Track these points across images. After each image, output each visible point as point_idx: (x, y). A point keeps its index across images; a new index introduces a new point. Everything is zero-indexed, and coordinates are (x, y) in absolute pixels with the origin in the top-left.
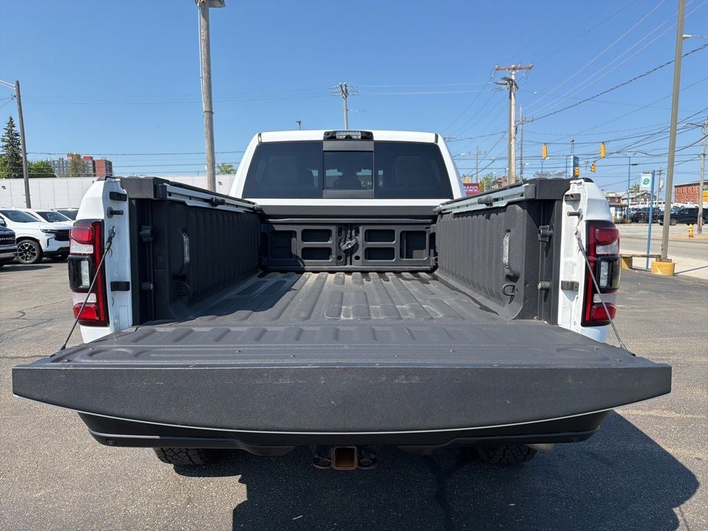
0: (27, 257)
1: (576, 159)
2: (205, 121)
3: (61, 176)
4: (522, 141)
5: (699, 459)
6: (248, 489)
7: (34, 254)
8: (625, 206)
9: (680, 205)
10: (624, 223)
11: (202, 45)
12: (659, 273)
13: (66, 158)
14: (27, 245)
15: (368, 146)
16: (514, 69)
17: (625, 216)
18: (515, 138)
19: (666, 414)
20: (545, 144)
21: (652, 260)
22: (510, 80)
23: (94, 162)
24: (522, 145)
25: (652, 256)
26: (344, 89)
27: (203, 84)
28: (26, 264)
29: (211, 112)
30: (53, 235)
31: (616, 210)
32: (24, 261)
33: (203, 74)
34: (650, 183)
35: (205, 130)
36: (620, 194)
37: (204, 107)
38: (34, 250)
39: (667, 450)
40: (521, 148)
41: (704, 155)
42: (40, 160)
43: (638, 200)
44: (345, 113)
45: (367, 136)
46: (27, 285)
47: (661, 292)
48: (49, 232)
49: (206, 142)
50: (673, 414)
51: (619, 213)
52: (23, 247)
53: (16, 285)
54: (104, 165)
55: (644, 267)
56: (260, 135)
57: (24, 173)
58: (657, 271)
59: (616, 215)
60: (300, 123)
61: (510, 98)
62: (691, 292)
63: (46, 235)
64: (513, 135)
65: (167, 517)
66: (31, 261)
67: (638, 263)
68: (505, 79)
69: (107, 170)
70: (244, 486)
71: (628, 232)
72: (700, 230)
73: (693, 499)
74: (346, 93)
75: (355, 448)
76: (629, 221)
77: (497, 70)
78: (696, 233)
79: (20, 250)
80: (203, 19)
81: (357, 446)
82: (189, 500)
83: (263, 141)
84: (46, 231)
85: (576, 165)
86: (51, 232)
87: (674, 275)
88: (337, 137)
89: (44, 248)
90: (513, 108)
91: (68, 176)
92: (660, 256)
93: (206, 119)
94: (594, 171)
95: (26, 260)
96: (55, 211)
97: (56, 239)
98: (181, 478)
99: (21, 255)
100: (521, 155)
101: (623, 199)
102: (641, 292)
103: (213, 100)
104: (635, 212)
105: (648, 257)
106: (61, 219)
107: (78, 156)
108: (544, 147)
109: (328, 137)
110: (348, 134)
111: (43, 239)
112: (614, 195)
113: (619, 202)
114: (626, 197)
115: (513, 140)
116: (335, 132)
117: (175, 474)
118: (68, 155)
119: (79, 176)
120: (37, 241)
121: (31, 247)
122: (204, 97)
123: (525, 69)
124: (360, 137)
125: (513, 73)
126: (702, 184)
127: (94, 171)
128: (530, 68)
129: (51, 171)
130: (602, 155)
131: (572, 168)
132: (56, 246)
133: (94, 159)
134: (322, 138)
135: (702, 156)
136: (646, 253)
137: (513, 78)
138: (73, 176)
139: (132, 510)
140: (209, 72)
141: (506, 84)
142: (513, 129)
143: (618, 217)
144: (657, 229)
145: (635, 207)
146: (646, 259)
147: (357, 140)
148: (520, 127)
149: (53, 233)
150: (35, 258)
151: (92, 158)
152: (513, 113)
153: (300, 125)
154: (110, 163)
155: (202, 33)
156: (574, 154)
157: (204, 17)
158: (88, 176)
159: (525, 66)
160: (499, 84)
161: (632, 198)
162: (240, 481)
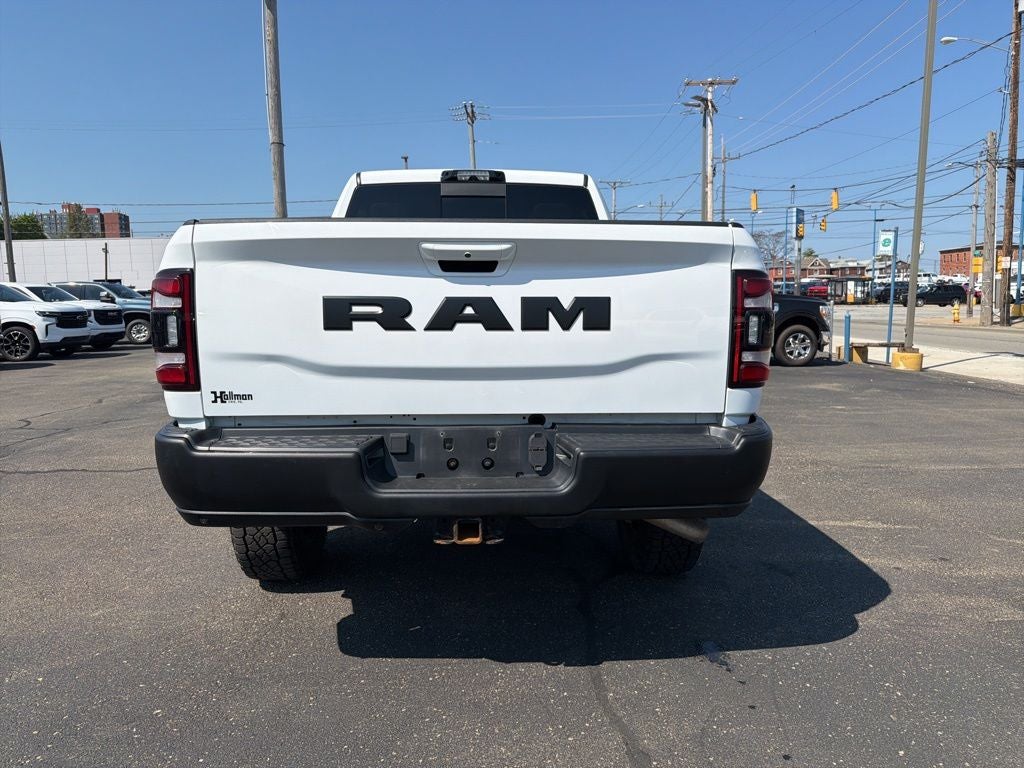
0: (17, 351)
1: (800, 212)
2: (271, 156)
3: (55, 236)
4: (724, 186)
5: (898, 568)
6: (354, 603)
7: (27, 347)
8: (870, 279)
9: (946, 279)
10: (868, 303)
11: (267, 49)
12: (902, 367)
13: (60, 211)
14: (16, 335)
15: (498, 190)
16: (711, 84)
17: (868, 293)
18: (712, 182)
19: (871, 525)
20: (755, 191)
21: (893, 350)
22: (705, 100)
23: (102, 216)
24: (724, 192)
25: (894, 345)
26: (469, 110)
27: (269, 103)
28: (14, 361)
29: (280, 144)
30: (53, 320)
31: (856, 285)
32: (13, 357)
33: (270, 90)
34: (892, 244)
35: (273, 169)
36: (864, 263)
37: (271, 137)
38: (26, 340)
39: (863, 560)
40: (723, 198)
41: (977, 207)
42: (22, 213)
43: (889, 271)
44: (471, 146)
45: (498, 177)
46: (23, 388)
47: (897, 390)
48: (47, 316)
49: (274, 186)
50: (879, 525)
51: (859, 289)
52: (10, 337)
53: (8, 388)
54: (118, 221)
55: (883, 359)
56: (359, 175)
57: (5, 232)
58: (899, 365)
59: (856, 292)
60: (406, 159)
61: (705, 125)
62: (938, 390)
63: (44, 320)
64: (710, 178)
65: (258, 632)
66: (22, 357)
67: (876, 355)
68: (696, 98)
69: (121, 228)
70: (349, 601)
71: (871, 315)
72: (970, 312)
73: (881, 605)
74: (472, 117)
75: (480, 520)
76: (874, 300)
77: (688, 84)
78: (965, 317)
79: (6, 341)
80: (268, 11)
81: (481, 517)
82: (283, 616)
83: (363, 183)
84: (42, 314)
85: (800, 221)
86: (51, 315)
87: (922, 370)
88: (459, 178)
89: (41, 337)
90: (710, 139)
91: (63, 237)
92: (903, 345)
93: (275, 154)
94: (825, 230)
95: (16, 356)
96: (54, 286)
97: (58, 325)
98: (271, 595)
99: (8, 348)
100: (723, 207)
101: (868, 271)
102: (871, 390)
103: (284, 126)
104: (882, 288)
105: (888, 346)
106: (62, 298)
107: (79, 207)
108: (753, 196)
109: (447, 177)
110: (472, 174)
111: (39, 325)
112: (855, 264)
113: (863, 274)
114: (871, 267)
115: (710, 186)
116: (456, 172)
117: (261, 591)
118: (63, 207)
119: (80, 236)
120: (31, 328)
121: (22, 337)
122: (270, 122)
123: (726, 83)
124: (488, 179)
125: (710, 89)
126: (973, 249)
127: (103, 228)
128: (734, 83)
129: (40, 229)
130: (835, 206)
131: (794, 226)
132: (59, 334)
133: (102, 212)
134: (439, 180)
135: (974, 209)
136: (885, 342)
137: (709, 97)
138: (72, 236)
139: (214, 625)
140: (277, 87)
141: (699, 106)
142: (709, 170)
143: (859, 295)
144: (900, 311)
145: (884, 281)
146: (886, 349)
147: (485, 182)
148: (720, 167)
149: (53, 316)
150: (29, 352)
151: (99, 210)
152: (710, 146)
153: (406, 162)
154: (126, 218)
155: (267, 31)
156: (795, 204)
157: (269, 8)
158: (94, 236)
159: (724, 79)
160: (690, 105)
161: (881, 269)
162: (343, 596)
